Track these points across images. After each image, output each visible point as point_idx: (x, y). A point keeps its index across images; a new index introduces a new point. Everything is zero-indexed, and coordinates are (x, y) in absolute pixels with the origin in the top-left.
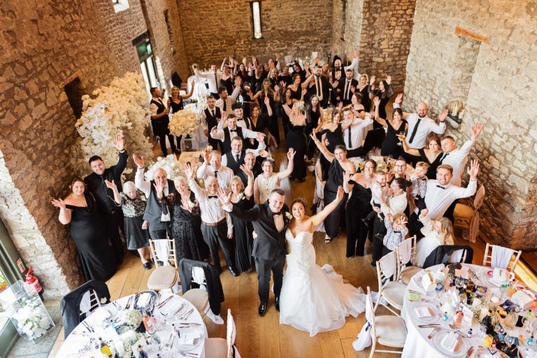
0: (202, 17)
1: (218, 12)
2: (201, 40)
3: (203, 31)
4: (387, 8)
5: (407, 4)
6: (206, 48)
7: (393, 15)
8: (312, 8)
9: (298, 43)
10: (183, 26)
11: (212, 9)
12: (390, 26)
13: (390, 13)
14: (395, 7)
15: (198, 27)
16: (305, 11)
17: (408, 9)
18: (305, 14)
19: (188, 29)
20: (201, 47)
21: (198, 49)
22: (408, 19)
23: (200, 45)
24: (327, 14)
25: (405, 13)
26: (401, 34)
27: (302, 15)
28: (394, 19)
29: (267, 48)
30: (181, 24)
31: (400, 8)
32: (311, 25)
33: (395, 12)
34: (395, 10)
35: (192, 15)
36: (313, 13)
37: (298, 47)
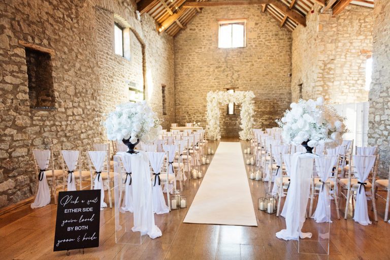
0: (191, 97)
1: (203, 94)
2: (187, 113)
3: (190, 107)
4: (339, 78)
5: (358, 76)
6: (191, 119)
7: (345, 84)
8: (275, 95)
9: (263, 120)
10: (177, 102)
11: (198, 92)
12: (343, 93)
13: (343, 82)
14: (346, 78)
15: (187, 104)
16: (269, 97)
17: (358, 80)
18: (269, 99)
19: (180, 105)
20: (187, 118)
21: (185, 119)
22: (359, 88)
23: (187, 116)
24: (287, 100)
25: (356, 83)
26: (355, 100)
27: (266, 99)
28: (346, 87)
29: (237, 122)
30: (175, 101)
31: (351, 78)
32: (274, 107)
33: (347, 82)
34: (346, 80)
35: (184, 95)
36: (276, 99)
37: (263, 123)
